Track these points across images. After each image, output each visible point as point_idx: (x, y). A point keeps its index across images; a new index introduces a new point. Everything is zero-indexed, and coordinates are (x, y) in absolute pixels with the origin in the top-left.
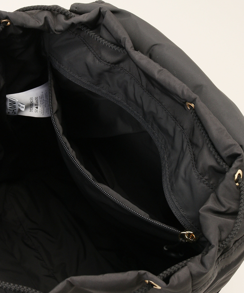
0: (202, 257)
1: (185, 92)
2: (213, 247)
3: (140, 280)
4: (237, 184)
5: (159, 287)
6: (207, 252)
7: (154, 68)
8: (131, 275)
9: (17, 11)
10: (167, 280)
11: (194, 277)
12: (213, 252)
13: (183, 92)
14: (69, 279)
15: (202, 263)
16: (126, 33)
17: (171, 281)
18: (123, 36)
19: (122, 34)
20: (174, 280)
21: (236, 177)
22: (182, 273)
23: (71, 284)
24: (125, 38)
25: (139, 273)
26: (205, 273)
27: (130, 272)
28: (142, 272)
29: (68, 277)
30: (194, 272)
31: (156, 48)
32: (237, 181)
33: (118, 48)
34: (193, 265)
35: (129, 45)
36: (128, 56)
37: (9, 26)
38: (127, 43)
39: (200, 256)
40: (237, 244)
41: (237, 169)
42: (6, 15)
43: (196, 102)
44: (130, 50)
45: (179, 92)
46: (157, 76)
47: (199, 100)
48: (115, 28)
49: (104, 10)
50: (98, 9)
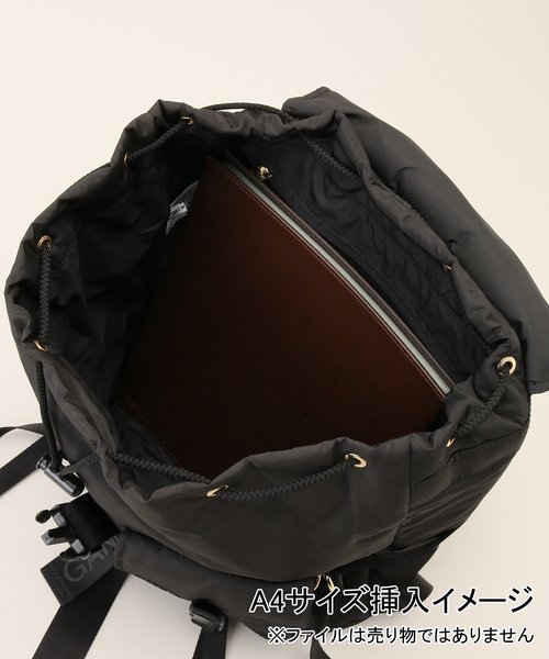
0: (432, 434)
1: (440, 251)
2: (449, 423)
4: (501, 374)
7: (399, 210)
12: (449, 429)
13: (436, 250)
15: (430, 440)
16: (365, 156)
18: (361, 161)
19: (361, 158)
21: (500, 366)
22: (399, 441)
24: (362, 164)
25: (336, 443)
27: (325, 443)
28: (340, 439)
29: (247, 456)
31: (407, 173)
32: (501, 370)
33: (351, 173)
34: (417, 437)
35: (367, 173)
36: (363, 187)
37: (191, 126)
38: (364, 172)
41: (504, 356)
42: (191, 112)
43: (454, 266)
44: (368, 183)
45: (432, 251)
46: (402, 225)
47: (458, 264)
48: (351, 146)
49: (340, 115)
50: (331, 112)
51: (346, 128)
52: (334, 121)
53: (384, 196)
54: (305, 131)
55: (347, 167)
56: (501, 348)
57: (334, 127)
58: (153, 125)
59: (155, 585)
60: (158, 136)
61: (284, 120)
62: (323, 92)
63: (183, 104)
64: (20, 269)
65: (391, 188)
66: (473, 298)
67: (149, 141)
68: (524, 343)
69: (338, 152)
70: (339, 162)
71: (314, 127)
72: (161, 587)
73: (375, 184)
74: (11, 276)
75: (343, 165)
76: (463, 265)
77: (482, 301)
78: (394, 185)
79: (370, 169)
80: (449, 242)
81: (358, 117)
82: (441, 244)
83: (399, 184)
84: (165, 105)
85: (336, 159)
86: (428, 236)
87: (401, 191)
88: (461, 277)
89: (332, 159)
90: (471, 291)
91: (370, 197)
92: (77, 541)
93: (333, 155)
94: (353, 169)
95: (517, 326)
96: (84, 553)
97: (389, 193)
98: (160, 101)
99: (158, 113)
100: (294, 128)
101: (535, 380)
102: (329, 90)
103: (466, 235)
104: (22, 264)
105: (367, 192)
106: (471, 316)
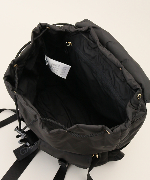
0: (125, 124)
2: (130, 120)
3: (103, 129)
4: (138, 99)
5: (109, 133)
6: (127, 122)
7: (107, 53)
8: (100, 127)
9: (53, 25)
10: (112, 131)
11: (122, 131)
12: (130, 122)
14: (77, 125)
15: (125, 126)
16: (98, 38)
17: (114, 131)
18: (97, 40)
20: (115, 131)
21: (138, 96)
22: (118, 129)
23: (78, 127)
24: (97, 41)
26: (126, 130)
28: (104, 126)
30: (122, 129)
31: (109, 43)
32: (138, 98)
34: (122, 126)
36: (97, 47)
37: (49, 30)
38: (97, 42)
39: (124, 123)
40: (138, 121)
41: (139, 93)
42: (49, 26)
43: (123, 68)
44: (99, 46)
45: (116, 64)
46: (108, 57)
47: (124, 67)
48: (94, 35)
49: (91, 27)
50: (88, 26)
51: (92, 31)
52: (89, 29)
53: (103, 49)
54: (81, 31)
55: (93, 41)
56: (138, 91)
57: (89, 31)
58: (39, 30)
59: (49, 154)
60: (41, 33)
61: (75, 28)
62: (86, 20)
63: (46, 23)
64: (8, 72)
65: (105, 47)
66: (129, 77)
67: (38, 34)
68: (143, 89)
69: (90, 37)
70: (90, 40)
71: (83, 30)
72: (50, 155)
73: (100, 46)
74: (6, 74)
75: (92, 41)
76: (125, 68)
77: (132, 77)
78: (106, 46)
79: (99, 42)
80: (121, 62)
81: (96, 27)
82: (119, 63)
83: (107, 46)
84: (42, 24)
85: (89, 39)
86: (115, 60)
87: (108, 48)
88: (125, 71)
89: (88, 39)
90: (128, 75)
91: (99, 50)
92: (28, 143)
93: (89, 38)
94: (94, 42)
95: (141, 85)
96: (30, 146)
97: (104, 48)
98: (40, 23)
99: (40, 26)
100: (78, 30)
101: (147, 99)
102: (88, 20)
103: (126, 60)
104: (9, 71)
105: (98, 48)
106: (129, 82)
